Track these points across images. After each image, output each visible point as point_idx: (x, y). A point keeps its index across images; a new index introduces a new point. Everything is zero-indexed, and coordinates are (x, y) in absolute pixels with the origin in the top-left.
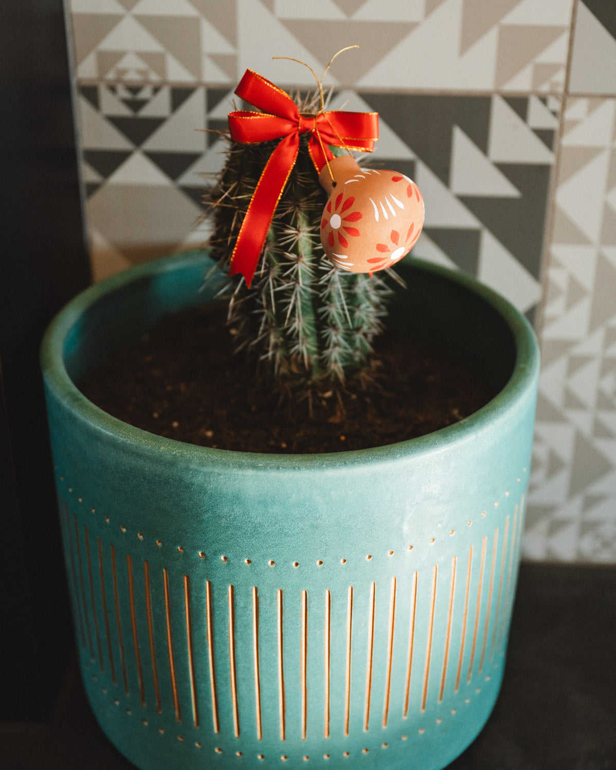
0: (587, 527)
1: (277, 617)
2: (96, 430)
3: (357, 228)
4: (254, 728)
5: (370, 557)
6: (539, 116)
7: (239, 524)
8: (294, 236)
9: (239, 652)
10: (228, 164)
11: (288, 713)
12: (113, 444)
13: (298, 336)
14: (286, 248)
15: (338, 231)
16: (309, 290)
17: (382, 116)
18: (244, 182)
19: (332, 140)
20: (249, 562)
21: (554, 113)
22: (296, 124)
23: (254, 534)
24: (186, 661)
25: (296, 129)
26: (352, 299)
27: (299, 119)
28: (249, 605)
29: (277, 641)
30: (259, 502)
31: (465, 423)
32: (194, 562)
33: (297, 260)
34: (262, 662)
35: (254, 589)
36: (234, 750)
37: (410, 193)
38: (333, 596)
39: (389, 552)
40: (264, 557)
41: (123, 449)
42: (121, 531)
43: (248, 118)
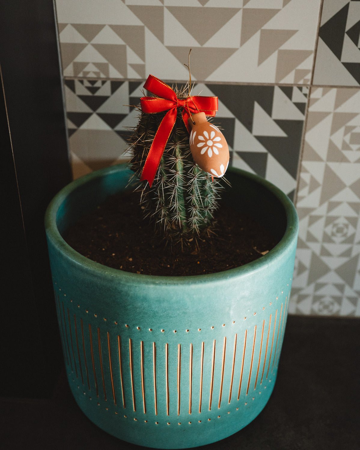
0: (317, 299)
1: (165, 357)
2: (72, 262)
4: (153, 409)
5: (213, 327)
6: (298, 96)
7: (146, 312)
8: (175, 161)
9: (146, 373)
10: (140, 122)
11: (170, 403)
12: (81, 270)
13: (176, 211)
14: (170, 167)
16: (182, 188)
17: (220, 98)
18: (148, 133)
19: (195, 111)
20: (151, 330)
21: (305, 95)
22: (175, 103)
23: (154, 316)
24: (119, 376)
25: (175, 105)
26: (204, 192)
27: (177, 100)
28: (151, 351)
29: (165, 368)
30: (156, 301)
31: (262, 259)
32: (123, 329)
33: (176, 173)
34: (158, 379)
35: (154, 343)
36: (144, 420)
38: (194, 347)
39: (223, 325)
40: (159, 328)
41: (87, 272)
42: (86, 312)
43: (151, 100)
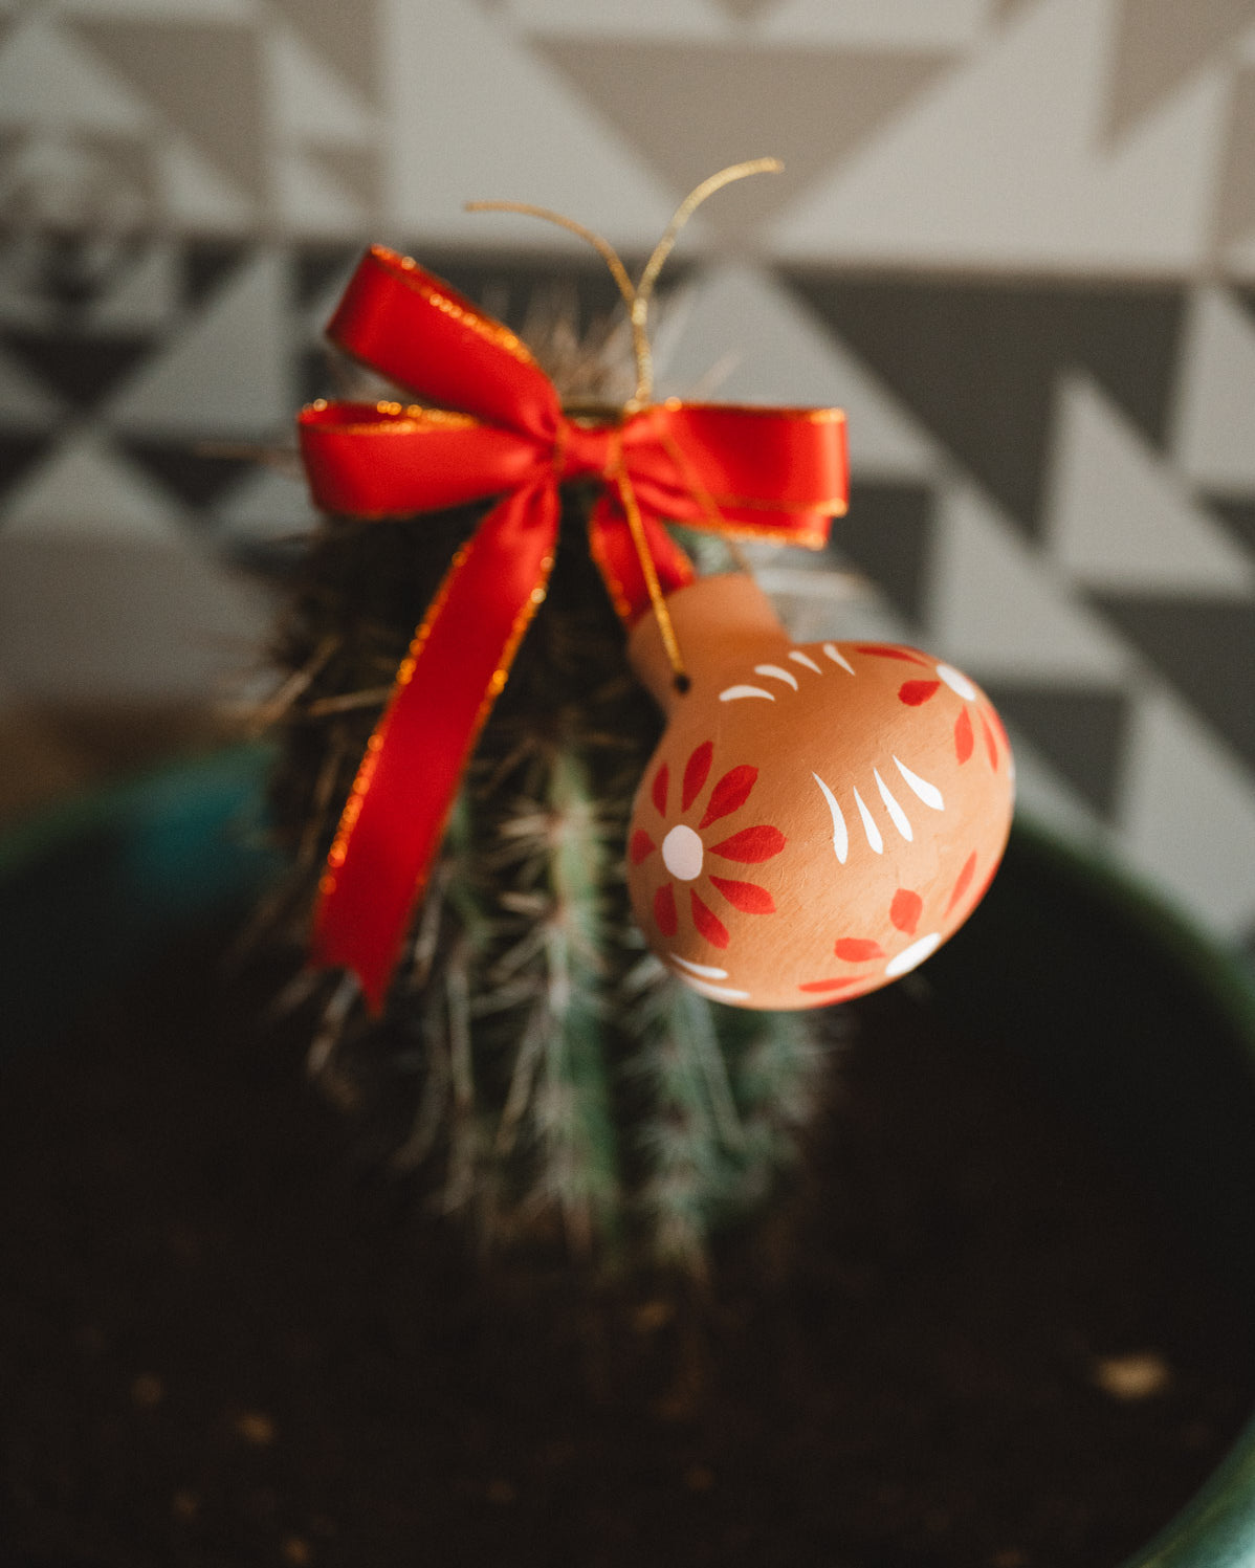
3: (766, 887)
8: (539, 840)
14: (507, 877)
15: (691, 888)
19: (678, 507)
22: (546, 451)
25: (545, 468)
27: (557, 431)
37: (964, 748)
